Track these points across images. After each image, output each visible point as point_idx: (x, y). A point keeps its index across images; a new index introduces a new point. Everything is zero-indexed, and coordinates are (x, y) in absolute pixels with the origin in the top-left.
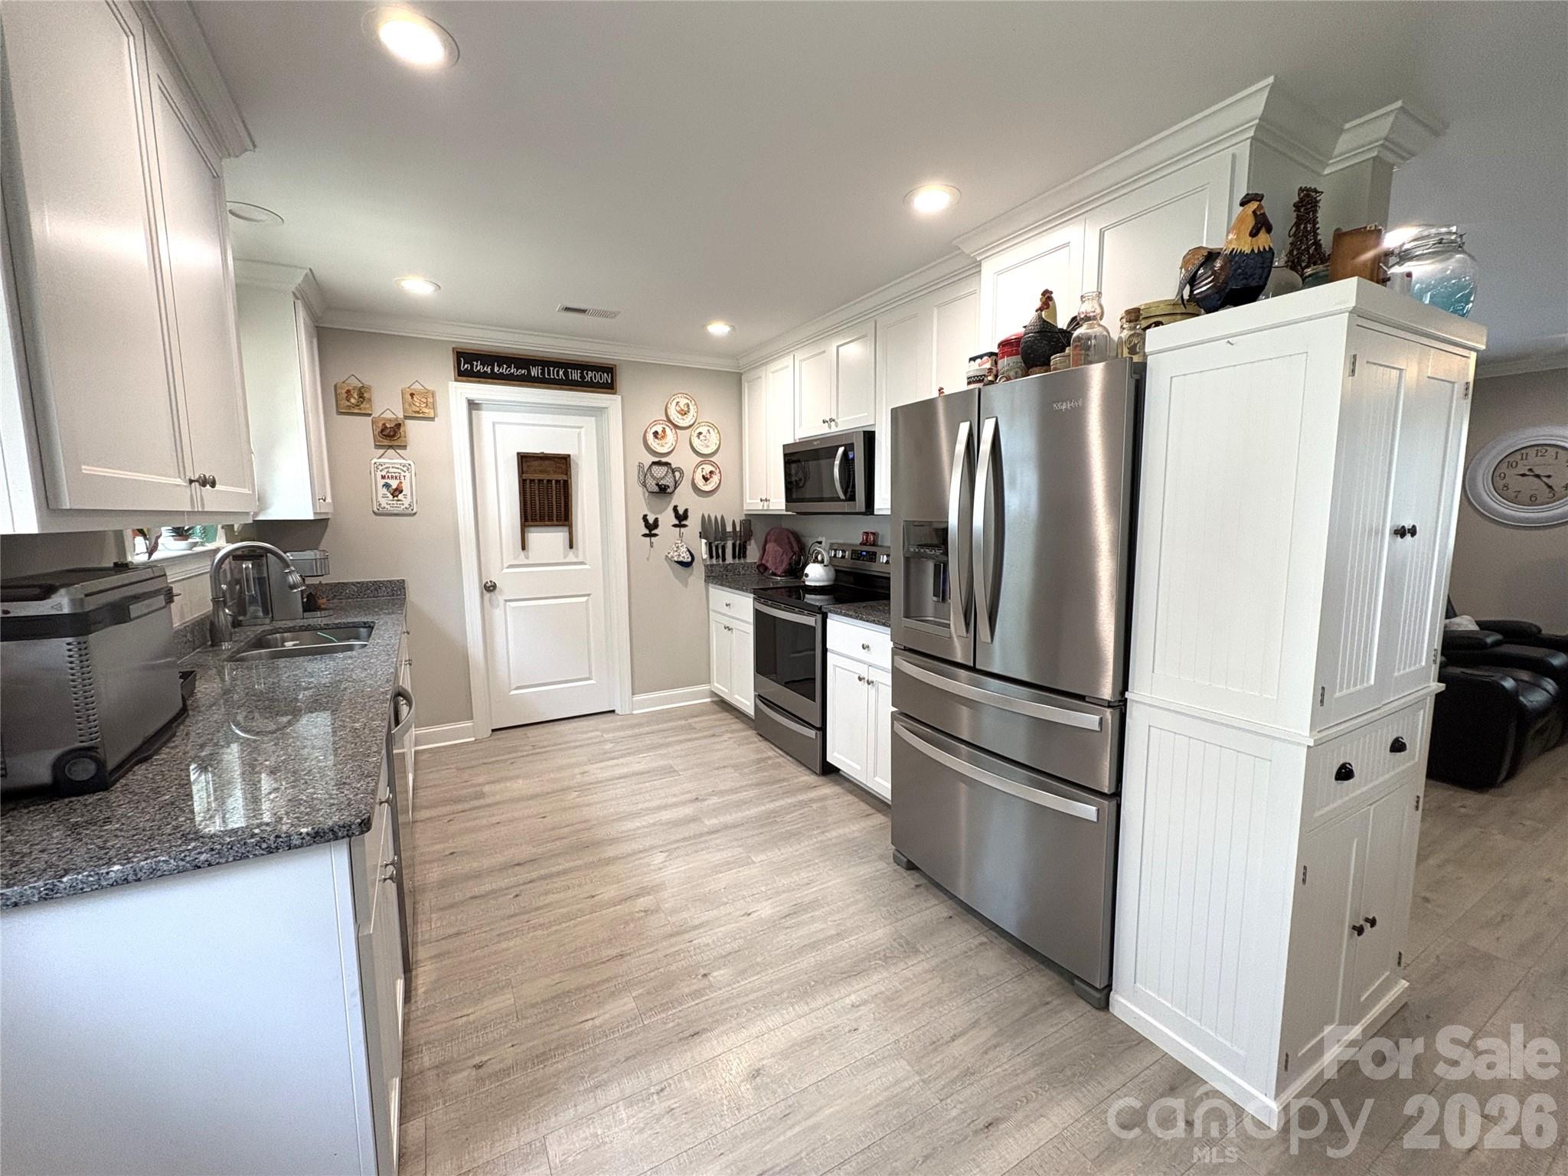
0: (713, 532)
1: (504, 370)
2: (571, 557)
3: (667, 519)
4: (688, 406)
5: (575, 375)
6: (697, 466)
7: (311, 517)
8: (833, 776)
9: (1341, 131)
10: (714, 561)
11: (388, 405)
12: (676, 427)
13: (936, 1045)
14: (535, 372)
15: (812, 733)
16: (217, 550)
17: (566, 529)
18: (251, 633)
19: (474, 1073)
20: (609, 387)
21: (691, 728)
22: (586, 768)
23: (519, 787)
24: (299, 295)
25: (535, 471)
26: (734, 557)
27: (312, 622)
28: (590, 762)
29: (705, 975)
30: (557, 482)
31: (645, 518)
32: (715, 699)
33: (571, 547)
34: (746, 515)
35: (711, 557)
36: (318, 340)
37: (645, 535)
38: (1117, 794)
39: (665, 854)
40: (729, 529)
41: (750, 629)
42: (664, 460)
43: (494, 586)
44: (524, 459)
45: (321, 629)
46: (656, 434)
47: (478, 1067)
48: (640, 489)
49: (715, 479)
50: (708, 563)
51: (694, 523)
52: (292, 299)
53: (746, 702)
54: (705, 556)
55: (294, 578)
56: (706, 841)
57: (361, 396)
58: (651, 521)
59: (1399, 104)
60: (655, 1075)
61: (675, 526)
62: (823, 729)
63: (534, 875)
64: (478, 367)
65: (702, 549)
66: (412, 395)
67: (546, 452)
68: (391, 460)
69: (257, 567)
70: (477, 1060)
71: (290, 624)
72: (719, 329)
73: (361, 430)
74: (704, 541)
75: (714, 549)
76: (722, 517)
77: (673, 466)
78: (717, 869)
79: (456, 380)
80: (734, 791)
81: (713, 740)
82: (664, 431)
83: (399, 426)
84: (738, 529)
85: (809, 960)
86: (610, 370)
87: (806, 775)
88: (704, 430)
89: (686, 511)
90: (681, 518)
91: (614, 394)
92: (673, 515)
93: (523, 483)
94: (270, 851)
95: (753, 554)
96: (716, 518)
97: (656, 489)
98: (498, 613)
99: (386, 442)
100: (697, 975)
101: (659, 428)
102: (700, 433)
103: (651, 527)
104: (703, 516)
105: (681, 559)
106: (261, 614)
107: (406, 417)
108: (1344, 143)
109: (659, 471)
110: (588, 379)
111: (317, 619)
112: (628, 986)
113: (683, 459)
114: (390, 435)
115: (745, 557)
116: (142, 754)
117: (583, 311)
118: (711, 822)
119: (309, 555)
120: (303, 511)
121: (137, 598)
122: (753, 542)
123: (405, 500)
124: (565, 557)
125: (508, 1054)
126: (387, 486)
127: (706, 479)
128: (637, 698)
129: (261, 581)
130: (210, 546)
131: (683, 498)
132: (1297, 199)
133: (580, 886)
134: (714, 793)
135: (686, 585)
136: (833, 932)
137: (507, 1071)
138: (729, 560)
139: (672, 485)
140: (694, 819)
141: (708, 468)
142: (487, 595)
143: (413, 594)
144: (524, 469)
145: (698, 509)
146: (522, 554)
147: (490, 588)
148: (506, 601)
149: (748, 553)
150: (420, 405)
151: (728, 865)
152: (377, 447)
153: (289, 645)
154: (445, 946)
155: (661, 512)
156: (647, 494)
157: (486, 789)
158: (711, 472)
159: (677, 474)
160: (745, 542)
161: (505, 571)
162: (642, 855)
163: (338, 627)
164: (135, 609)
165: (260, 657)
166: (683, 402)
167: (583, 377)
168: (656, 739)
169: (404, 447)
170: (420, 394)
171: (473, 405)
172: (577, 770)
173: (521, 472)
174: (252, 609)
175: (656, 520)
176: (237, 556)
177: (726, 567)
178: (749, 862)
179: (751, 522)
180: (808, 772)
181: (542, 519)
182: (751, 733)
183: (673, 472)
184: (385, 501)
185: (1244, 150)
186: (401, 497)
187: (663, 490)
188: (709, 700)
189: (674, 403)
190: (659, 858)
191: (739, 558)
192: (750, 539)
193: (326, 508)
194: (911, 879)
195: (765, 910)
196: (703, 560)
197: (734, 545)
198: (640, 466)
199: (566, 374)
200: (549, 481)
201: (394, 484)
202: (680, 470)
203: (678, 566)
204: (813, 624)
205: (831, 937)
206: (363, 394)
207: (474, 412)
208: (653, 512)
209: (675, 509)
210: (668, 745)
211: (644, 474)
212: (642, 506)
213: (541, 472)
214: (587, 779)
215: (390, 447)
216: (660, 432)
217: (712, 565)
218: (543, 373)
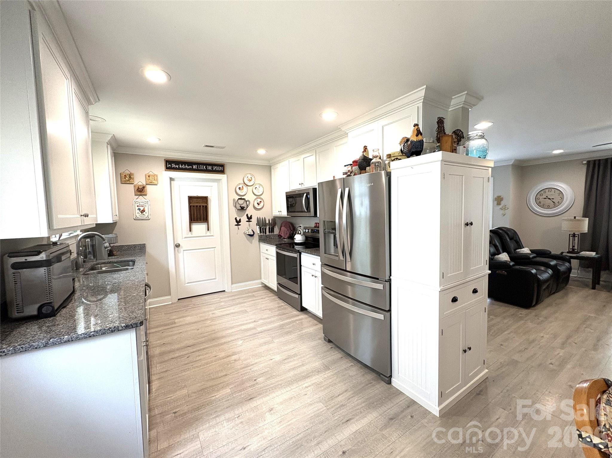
0: (261, 224)
1: (183, 167)
2: (208, 233)
3: (244, 219)
4: (251, 178)
5: (210, 168)
6: (255, 200)
7: (112, 222)
8: (305, 312)
9: (452, 99)
10: (262, 234)
11: (140, 180)
12: (247, 185)
13: (332, 398)
14: (194, 167)
15: (297, 296)
16: (78, 235)
17: (206, 223)
18: (89, 265)
19: (173, 415)
20: (222, 172)
21: (254, 296)
22: (214, 312)
23: (189, 319)
24: (109, 143)
25: (195, 203)
26: (269, 232)
27: (111, 260)
28: (215, 309)
29: (255, 380)
30: (203, 206)
31: (236, 219)
32: (264, 285)
33: (208, 230)
34: (274, 217)
35: (261, 232)
36: (114, 157)
37: (236, 225)
38: (390, 311)
39: (242, 341)
40: (267, 222)
41: (275, 259)
42: (243, 197)
43: (179, 245)
44: (190, 198)
45: (115, 263)
46: (240, 188)
47: (175, 413)
48: (234, 208)
49: (262, 204)
50: (260, 234)
51: (254, 220)
52: (106, 144)
53: (274, 285)
54: (259, 232)
55: (107, 245)
56: (257, 336)
57: (130, 177)
58: (238, 220)
59: (466, 92)
60: (237, 412)
61: (247, 221)
62: (301, 294)
63: (195, 350)
64: (174, 166)
65: (257, 230)
66: (149, 176)
67: (199, 196)
68: (141, 199)
69: (92, 240)
70: (174, 411)
71: (104, 261)
72: (261, 152)
73: (130, 189)
74: (258, 227)
75: (262, 229)
76: (265, 218)
77: (246, 200)
78: (261, 345)
79: (165, 171)
80: (268, 318)
81: (262, 300)
82: (243, 187)
83: (144, 187)
84: (271, 222)
85: (292, 373)
86: (222, 166)
87: (295, 311)
88: (257, 186)
89: (251, 216)
90: (249, 218)
91: (224, 174)
92: (246, 217)
93: (190, 207)
94: (112, 332)
95: (276, 231)
96: (262, 218)
97: (240, 208)
98: (180, 255)
99: (139, 193)
100: (252, 380)
101: (241, 186)
102: (256, 188)
103: (238, 222)
104: (258, 218)
105: (249, 233)
106: (92, 258)
107: (147, 184)
108: (453, 102)
109: (241, 202)
110: (214, 169)
111: (113, 259)
112: (228, 385)
113: (250, 197)
114: (141, 191)
115: (273, 232)
117: (212, 147)
118: (259, 329)
119: (110, 236)
120: (108, 220)
121: (63, 254)
122: (276, 226)
123: (146, 214)
124: (206, 234)
125: (185, 408)
126: (139, 209)
127: (258, 204)
128: (234, 285)
129: (93, 246)
130: (75, 234)
131: (250, 211)
132: (437, 121)
133: (211, 353)
134: (261, 319)
135: (251, 243)
136: (301, 364)
137: (185, 414)
138: (268, 233)
139: (246, 206)
140: (254, 328)
141: (259, 200)
142: (176, 249)
143: (148, 249)
144: (191, 202)
145: (256, 215)
146: (190, 233)
147: (178, 246)
148: (184, 250)
149: (274, 230)
150: (152, 180)
151: (265, 343)
152: (136, 195)
153: (104, 269)
154: (162, 375)
155: (242, 216)
156: (236, 210)
157: (176, 321)
158: (260, 202)
159: (248, 203)
160: (274, 227)
161: (183, 239)
162: (234, 341)
163: (121, 262)
164: (63, 258)
165: (94, 273)
166: (250, 176)
167: (212, 168)
168: (241, 300)
169: (146, 195)
170: (152, 176)
171: (171, 179)
172: (210, 313)
173: (190, 203)
174: (89, 256)
175: (240, 220)
176: (85, 237)
177: (266, 236)
178: (271, 342)
179: (275, 220)
180: (296, 310)
181: (197, 220)
182: (276, 297)
183: (246, 202)
184: (138, 215)
185: (421, 105)
186: (144, 213)
187: (242, 208)
188: (261, 285)
189: (246, 177)
190: (240, 342)
191: (271, 233)
192: (275, 226)
193: (116, 218)
194: (330, 345)
195: (278, 358)
196: (258, 234)
197: (269, 228)
198: (234, 200)
199: (206, 167)
200: (200, 206)
201: (142, 208)
202: (249, 201)
203: (249, 236)
204: (296, 256)
205: (300, 366)
206: (131, 176)
207: (172, 182)
208: (239, 216)
209: (247, 215)
210: (245, 302)
211: (235, 203)
212: (234, 214)
213: (197, 203)
214: (214, 316)
215: (141, 195)
216: (241, 187)
217: (261, 236)
218: (198, 167)
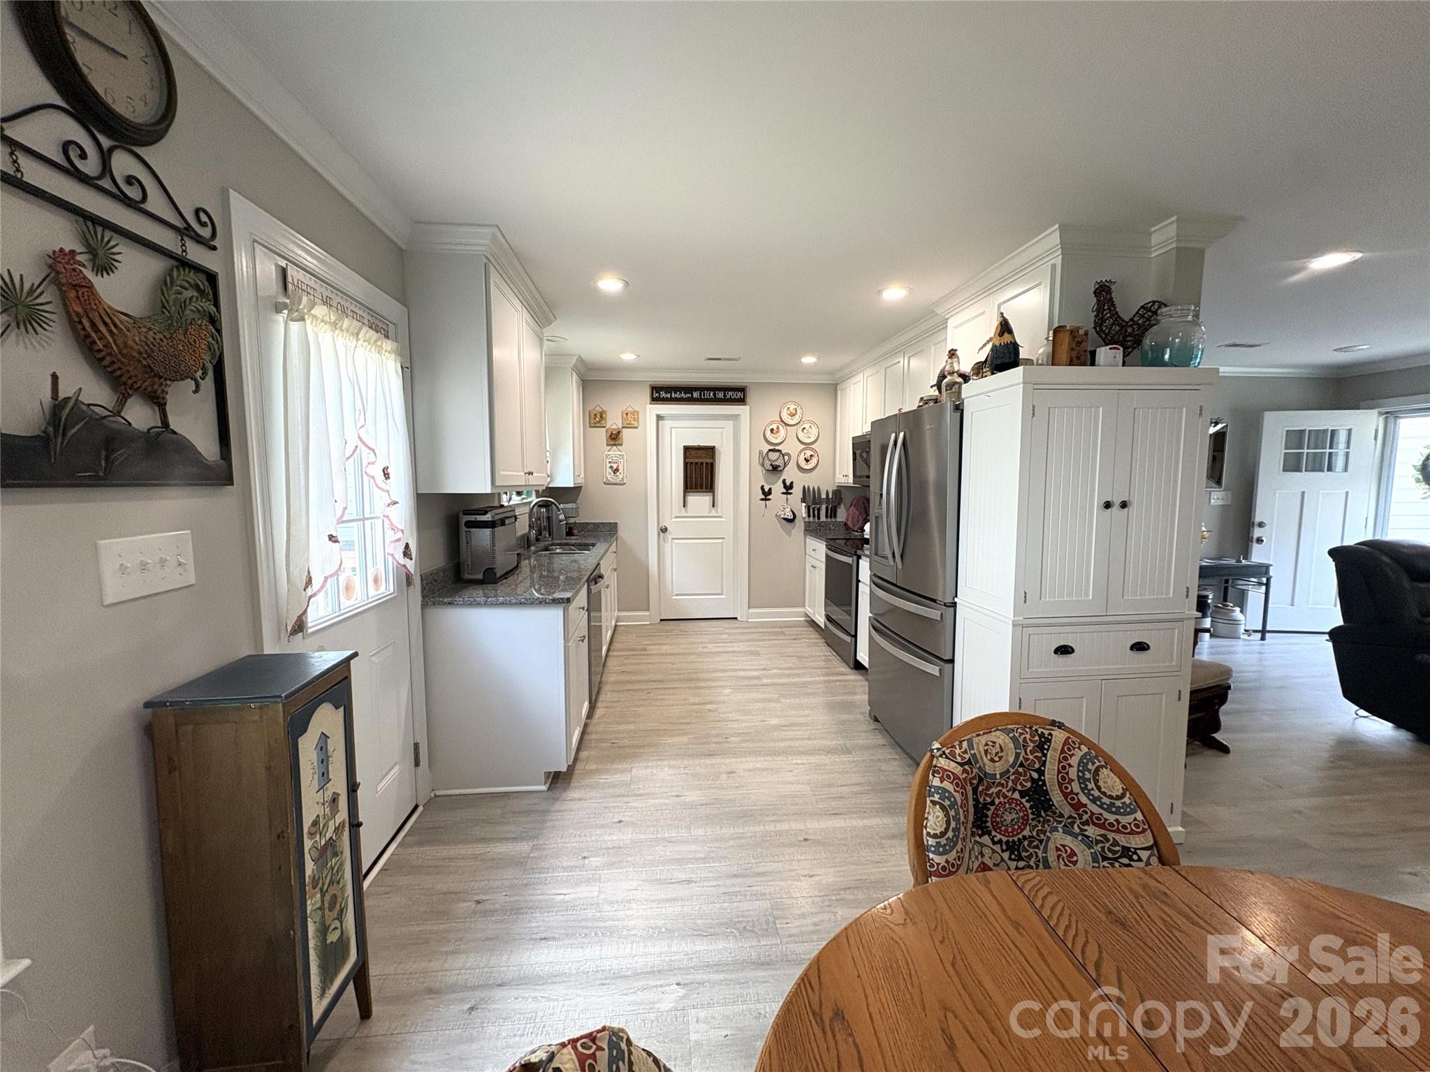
0: (811, 498)
1: (678, 395)
2: (713, 513)
3: (778, 488)
4: (796, 410)
5: (720, 395)
6: (801, 452)
7: (572, 486)
8: (862, 671)
10: (811, 519)
11: (614, 421)
12: (786, 424)
13: (830, 786)
14: (696, 395)
15: (848, 639)
16: (531, 502)
17: (711, 494)
18: (542, 544)
20: (742, 401)
21: (783, 633)
22: (706, 645)
23: (664, 649)
24: (575, 369)
25: (693, 457)
26: (827, 517)
27: (569, 541)
28: (710, 643)
29: (726, 737)
30: (707, 463)
31: (762, 488)
32: (809, 619)
33: (713, 506)
34: (838, 486)
35: (809, 516)
36: (583, 389)
37: (762, 500)
38: (952, 661)
39: (731, 690)
40: (824, 496)
41: (823, 566)
42: (777, 448)
43: (666, 529)
44: (687, 449)
45: (573, 545)
46: (772, 430)
47: (613, 743)
48: (760, 468)
49: (814, 460)
50: (807, 520)
51: (797, 492)
52: (571, 370)
53: (821, 620)
54: (804, 515)
55: (562, 517)
57: (601, 417)
58: (766, 490)
59: (1174, 218)
60: (685, 762)
61: (783, 493)
62: (855, 636)
63: (660, 687)
64: (663, 394)
65: (802, 511)
66: (627, 414)
67: (701, 445)
68: (614, 452)
69: (548, 511)
70: (614, 741)
71: (559, 542)
72: (809, 360)
73: (601, 435)
74: (804, 504)
75: (811, 510)
76: (819, 488)
77: (783, 452)
78: (757, 701)
79: (651, 404)
80: (790, 668)
81: (794, 641)
82: (778, 428)
83: (619, 432)
84: (830, 497)
85: (786, 743)
86: (742, 390)
88: (807, 426)
89: (792, 483)
90: (788, 488)
91: (745, 405)
92: (782, 486)
93: (686, 464)
94: (540, 603)
95: (842, 515)
96: (814, 489)
97: (771, 468)
98: (667, 547)
99: (612, 442)
100: (722, 737)
101: (774, 427)
102: (804, 428)
103: (767, 494)
104: (804, 487)
105: (786, 517)
106: (547, 536)
107: (623, 427)
108: (1155, 239)
109: (774, 456)
110: (728, 397)
111: (573, 540)
112: (686, 734)
113: (791, 447)
114: (614, 438)
115: (835, 516)
116: (506, 575)
117: (720, 359)
118: (765, 681)
119: (570, 506)
120: (569, 483)
121: (507, 518)
122: (842, 506)
123: (620, 475)
124: (710, 512)
125: (626, 742)
126: (611, 467)
127: (807, 460)
128: (752, 611)
129: (549, 519)
130: (529, 500)
131: (790, 474)
134: (777, 668)
135: (789, 534)
137: (624, 747)
138: (823, 518)
139: (782, 465)
140: (758, 678)
141: (809, 453)
142: (662, 534)
143: (622, 532)
144: (688, 455)
145: (801, 482)
146: (683, 510)
147: (664, 530)
148: (673, 539)
149: (838, 514)
150: (631, 420)
151: (764, 700)
152: (608, 445)
153: (558, 551)
154: (609, 704)
155: (773, 484)
156: (764, 472)
157: (648, 647)
158: (811, 456)
159: (786, 458)
160: (836, 506)
161: (674, 520)
162: (719, 688)
163: (580, 545)
164: (507, 522)
165: (545, 555)
166: (792, 407)
167: (725, 396)
168: (756, 636)
169: (621, 445)
170: (631, 413)
171: (659, 418)
172: (701, 646)
173: (685, 457)
174: (544, 533)
175: (770, 489)
176: (540, 505)
177: (820, 524)
178: (777, 701)
179: (839, 492)
180: (847, 666)
181: (696, 488)
182: (821, 641)
183: (783, 456)
184: (610, 476)
185: (1059, 261)
186: (618, 474)
187: (775, 469)
188: (803, 619)
189: (786, 409)
190: (727, 691)
191: (831, 518)
192: (839, 504)
193: (580, 481)
194: (873, 725)
195: (774, 721)
196: (804, 518)
197: (827, 508)
198: (761, 452)
199: (714, 394)
200: (702, 463)
201: (615, 466)
202: (788, 455)
203: (784, 521)
204: (851, 562)
206: (602, 415)
207: (660, 422)
208: (768, 483)
209: (784, 481)
210: (763, 640)
211: (763, 457)
212: (761, 480)
213: (697, 458)
214: (705, 650)
215: (614, 445)
216: (775, 429)
217: (809, 522)
218: (700, 396)
